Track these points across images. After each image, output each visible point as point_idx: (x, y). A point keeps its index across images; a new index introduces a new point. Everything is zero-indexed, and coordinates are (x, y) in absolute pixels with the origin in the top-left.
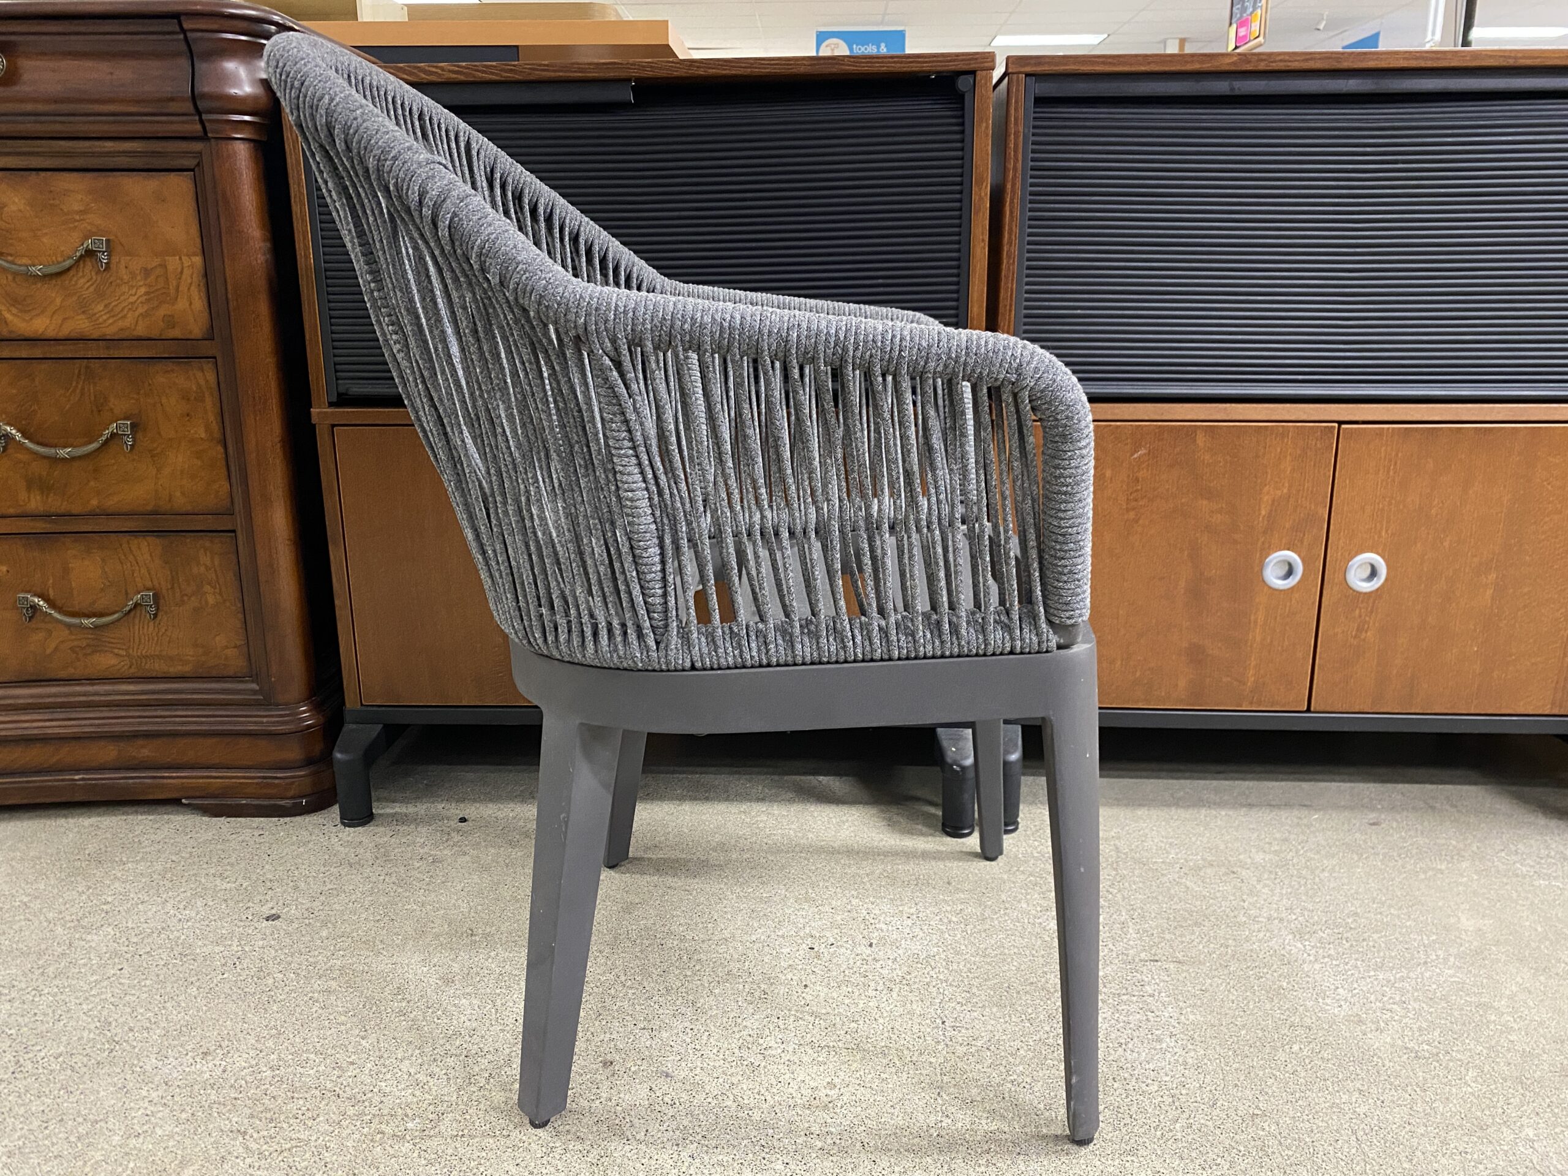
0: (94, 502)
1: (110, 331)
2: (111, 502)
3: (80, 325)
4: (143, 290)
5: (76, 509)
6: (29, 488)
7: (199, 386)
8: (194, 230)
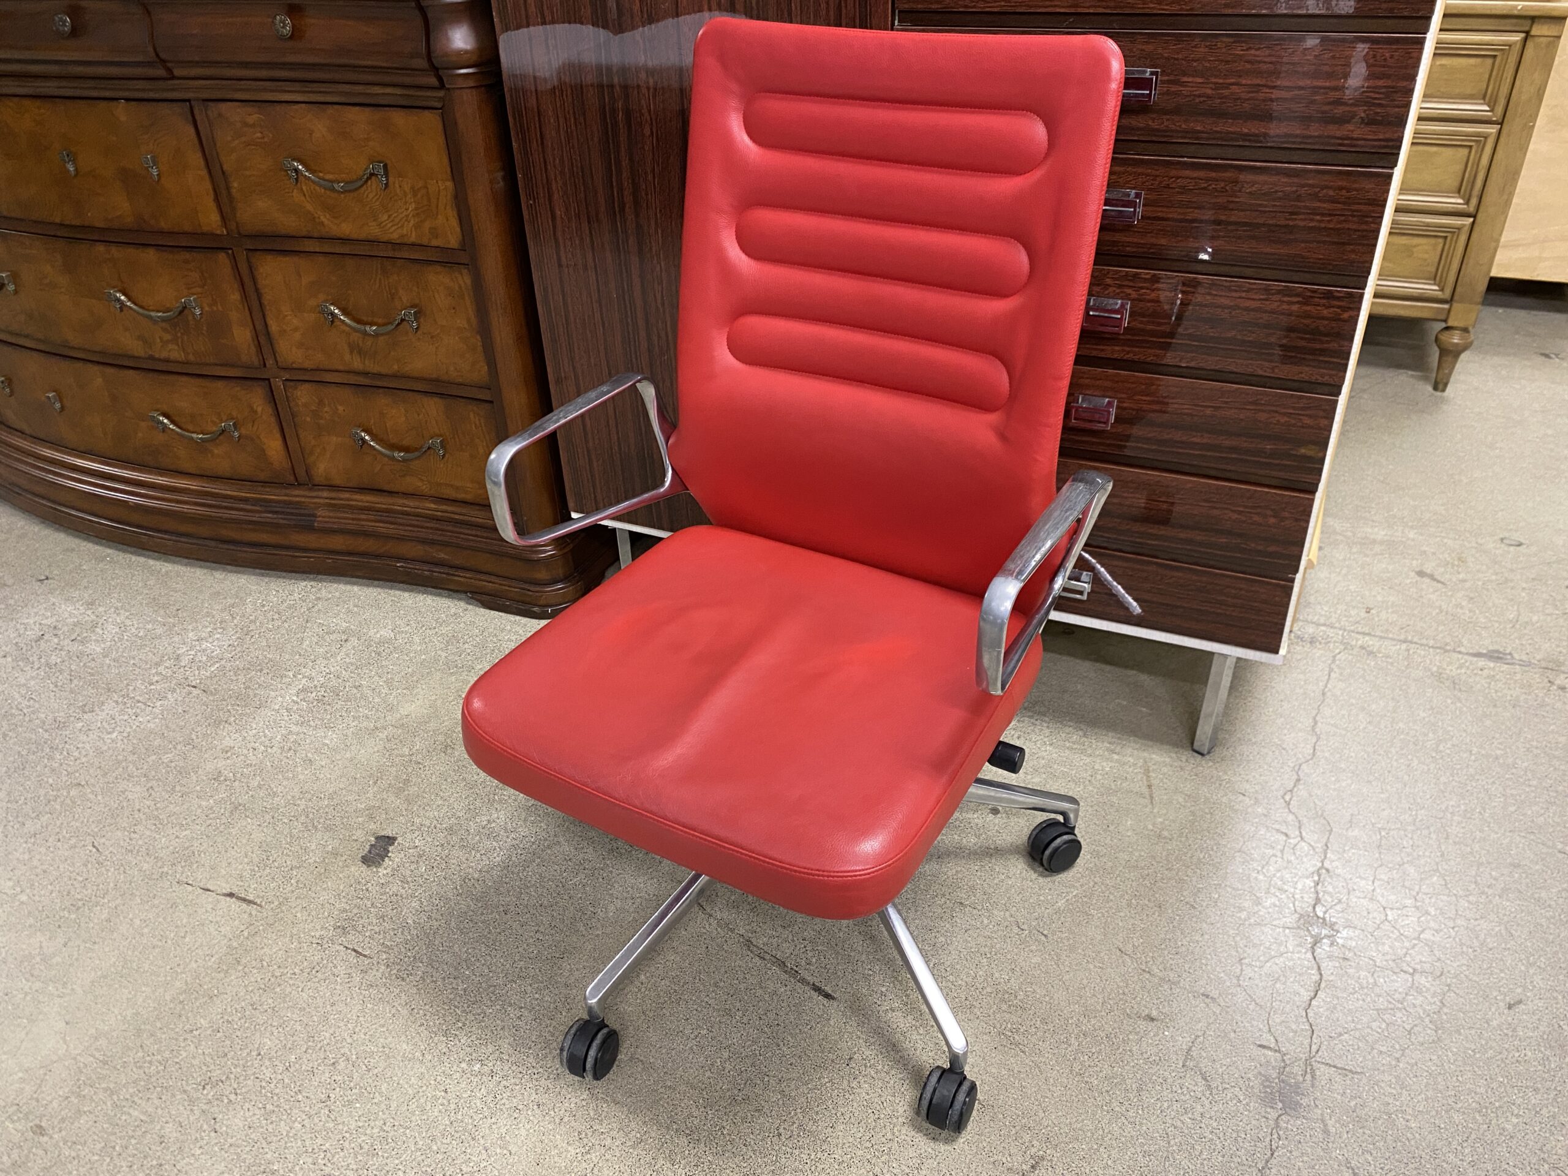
0: (396, 367)
1: (395, 236)
2: (407, 369)
3: (372, 230)
4: (413, 206)
5: (384, 371)
6: (351, 352)
7: (460, 287)
8: (446, 161)
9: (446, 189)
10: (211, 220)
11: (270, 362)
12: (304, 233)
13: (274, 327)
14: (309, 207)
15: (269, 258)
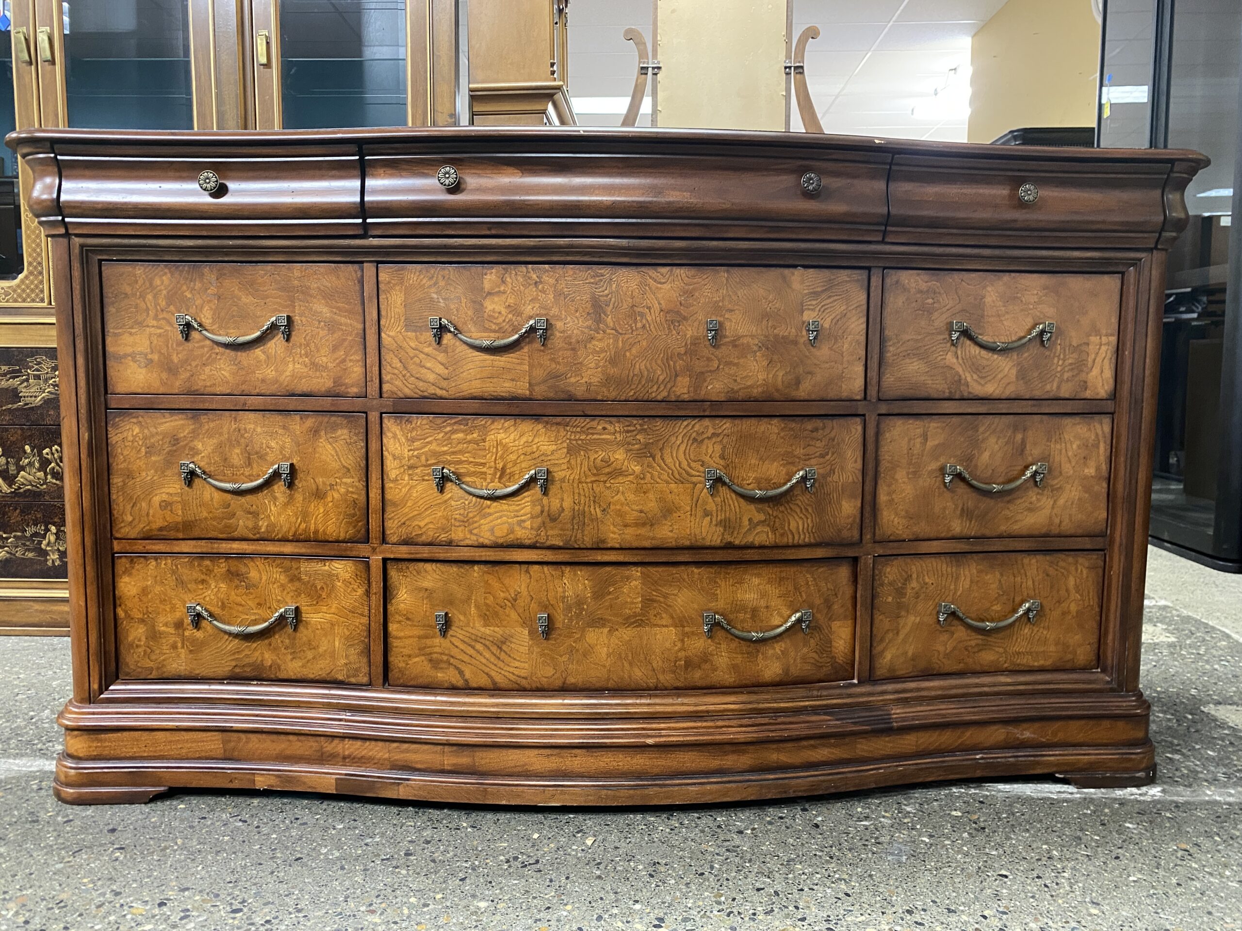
0: (1003, 527)
5: (988, 533)
8: (1115, 318)
9: (1108, 344)
10: (854, 384)
11: (868, 537)
12: (947, 395)
13: (883, 498)
14: (960, 370)
15: (899, 422)
